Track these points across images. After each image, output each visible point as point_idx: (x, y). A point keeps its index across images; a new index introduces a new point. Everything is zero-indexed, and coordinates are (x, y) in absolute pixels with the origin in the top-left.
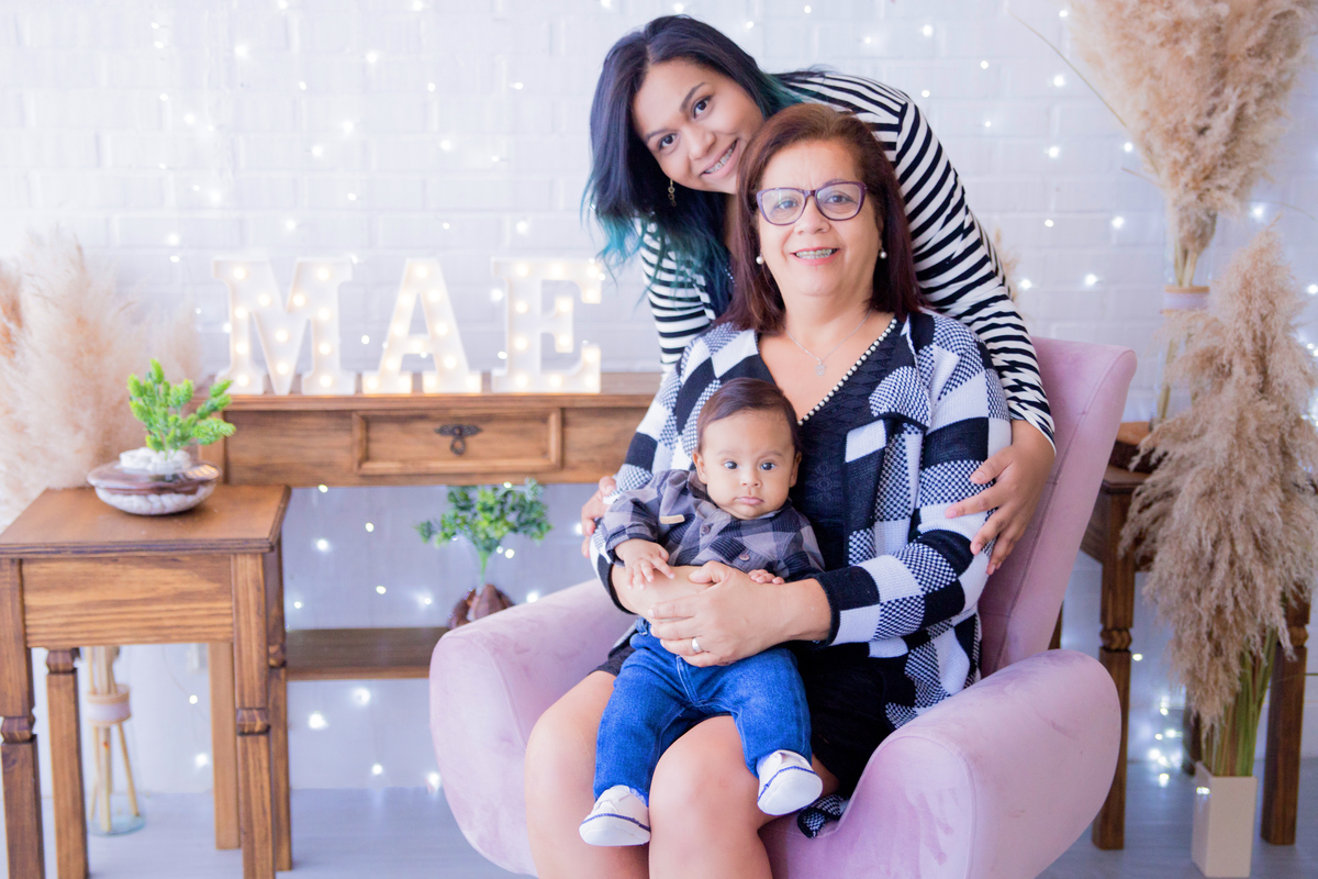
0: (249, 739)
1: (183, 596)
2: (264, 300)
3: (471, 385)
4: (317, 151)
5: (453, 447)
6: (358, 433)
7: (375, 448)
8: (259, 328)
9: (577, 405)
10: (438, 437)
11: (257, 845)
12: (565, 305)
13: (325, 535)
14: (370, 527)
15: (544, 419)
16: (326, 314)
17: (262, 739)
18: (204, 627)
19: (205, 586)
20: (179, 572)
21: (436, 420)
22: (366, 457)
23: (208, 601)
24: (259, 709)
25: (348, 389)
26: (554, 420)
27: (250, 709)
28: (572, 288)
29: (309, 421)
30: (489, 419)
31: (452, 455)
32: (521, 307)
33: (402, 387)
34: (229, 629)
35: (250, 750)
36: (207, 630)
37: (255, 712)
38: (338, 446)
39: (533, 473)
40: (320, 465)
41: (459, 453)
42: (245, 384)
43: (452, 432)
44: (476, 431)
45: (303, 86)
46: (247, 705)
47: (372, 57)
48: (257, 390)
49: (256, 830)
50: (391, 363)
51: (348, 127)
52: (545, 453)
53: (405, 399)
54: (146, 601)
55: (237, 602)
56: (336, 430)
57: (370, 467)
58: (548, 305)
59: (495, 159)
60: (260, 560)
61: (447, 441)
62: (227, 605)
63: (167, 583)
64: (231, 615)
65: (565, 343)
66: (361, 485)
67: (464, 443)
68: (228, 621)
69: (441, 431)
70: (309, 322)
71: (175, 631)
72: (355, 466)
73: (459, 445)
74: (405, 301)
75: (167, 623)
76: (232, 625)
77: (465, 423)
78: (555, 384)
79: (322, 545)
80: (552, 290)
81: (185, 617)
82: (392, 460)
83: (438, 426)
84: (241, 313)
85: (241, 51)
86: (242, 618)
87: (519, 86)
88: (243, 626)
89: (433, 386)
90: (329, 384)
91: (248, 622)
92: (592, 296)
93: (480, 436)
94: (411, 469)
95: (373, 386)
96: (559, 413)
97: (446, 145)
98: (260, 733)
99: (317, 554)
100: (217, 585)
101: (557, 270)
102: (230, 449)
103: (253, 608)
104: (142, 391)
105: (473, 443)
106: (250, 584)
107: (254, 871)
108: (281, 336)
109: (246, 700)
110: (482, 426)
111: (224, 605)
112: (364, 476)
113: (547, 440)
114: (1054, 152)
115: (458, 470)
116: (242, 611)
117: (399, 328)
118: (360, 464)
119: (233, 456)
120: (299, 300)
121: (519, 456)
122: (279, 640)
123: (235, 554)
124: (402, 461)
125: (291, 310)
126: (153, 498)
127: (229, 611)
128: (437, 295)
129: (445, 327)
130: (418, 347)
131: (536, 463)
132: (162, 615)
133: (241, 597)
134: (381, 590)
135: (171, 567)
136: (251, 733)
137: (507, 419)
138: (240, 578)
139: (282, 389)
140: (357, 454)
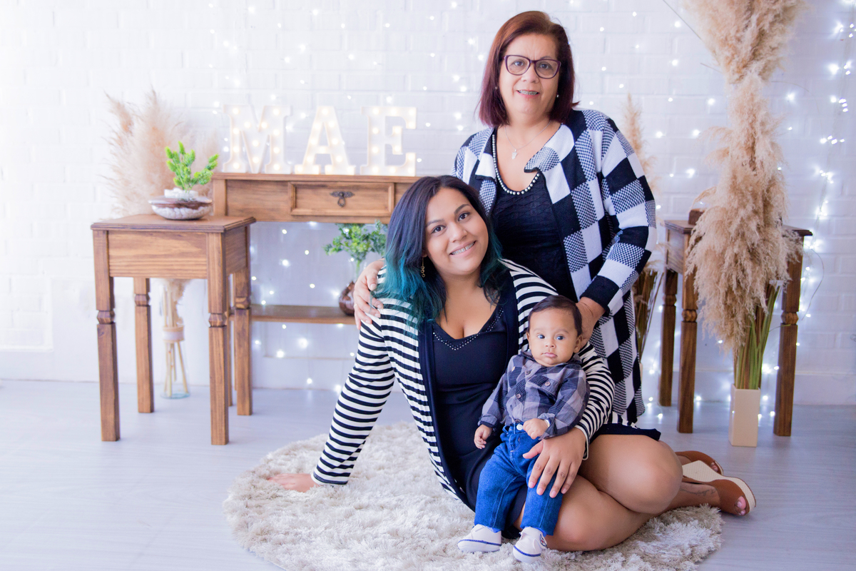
0: (213, 329)
1: (183, 254)
2: (247, 125)
3: (350, 171)
4: (287, 60)
5: (339, 202)
6: (291, 193)
7: (299, 201)
8: (245, 139)
9: (402, 182)
10: (332, 197)
11: (217, 384)
12: (397, 130)
13: (288, 258)
14: (307, 252)
15: (386, 190)
16: (277, 133)
17: (220, 329)
18: (193, 270)
19: (194, 250)
20: (182, 242)
21: (330, 188)
22: (295, 206)
23: (195, 257)
24: (219, 314)
25: (288, 172)
26: (391, 189)
27: (214, 314)
28: (400, 121)
29: (268, 187)
30: (358, 188)
31: (339, 207)
32: (375, 131)
33: (315, 170)
34: (205, 272)
35: (214, 335)
36: (194, 272)
37: (217, 316)
38: (282, 200)
39: (379, 217)
40: (273, 210)
41: (343, 206)
42: (236, 168)
43: (339, 195)
44: (352, 195)
45: (280, 25)
46: (213, 312)
47: (315, 12)
48: (243, 171)
49: (217, 376)
50: (309, 159)
51: (303, 48)
52: (386, 208)
53: (315, 176)
54: (166, 256)
55: (209, 258)
56: (281, 192)
57: (297, 211)
58: (389, 130)
59: (375, 63)
60: (220, 238)
61: (336, 200)
62: (204, 259)
63: (176, 247)
64: (206, 265)
65: (397, 150)
66: (292, 221)
67: (345, 201)
68: (205, 268)
69: (333, 194)
70: (269, 136)
71: (179, 272)
72: (289, 210)
73: (342, 202)
74: (317, 126)
75: (176, 267)
76: (206, 270)
77: (346, 191)
78: (393, 171)
79: (285, 263)
80: (391, 122)
81: (184, 265)
82: (309, 209)
83: (332, 191)
84: (236, 131)
85: (252, 10)
86: (211, 267)
87: (388, 25)
88: (211, 271)
89: (330, 171)
90: (278, 168)
91: (214, 269)
92: (411, 125)
93: (353, 198)
94: (317, 213)
95: (300, 170)
96: (393, 186)
97: (351, 57)
98: (219, 327)
99: (282, 267)
100: (200, 249)
101: (394, 112)
102: (229, 200)
103: (216, 262)
104: (172, 156)
105: (349, 201)
106: (215, 249)
107: (215, 397)
108: (255, 143)
109: (213, 309)
110: (354, 192)
111: (203, 260)
112: (294, 216)
113: (387, 201)
114: (675, 63)
115: (341, 214)
116: (211, 263)
117: (313, 141)
118: (292, 209)
119: (229, 203)
120: (264, 125)
121: (374, 208)
122: (246, 295)
123: (208, 233)
124: (313, 209)
125: (260, 130)
126: (176, 210)
127: (205, 263)
128: (333, 124)
129: (336, 141)
130: (323, 150)
131: (382, 212)
132: (173, 263)
133: (211, 257)
134: (312, 286)
135: (177, 239)
136: (215, 326)
137: (367, 188)
138: (210, 246)
139: (255, 171)
140: (290, 204)
